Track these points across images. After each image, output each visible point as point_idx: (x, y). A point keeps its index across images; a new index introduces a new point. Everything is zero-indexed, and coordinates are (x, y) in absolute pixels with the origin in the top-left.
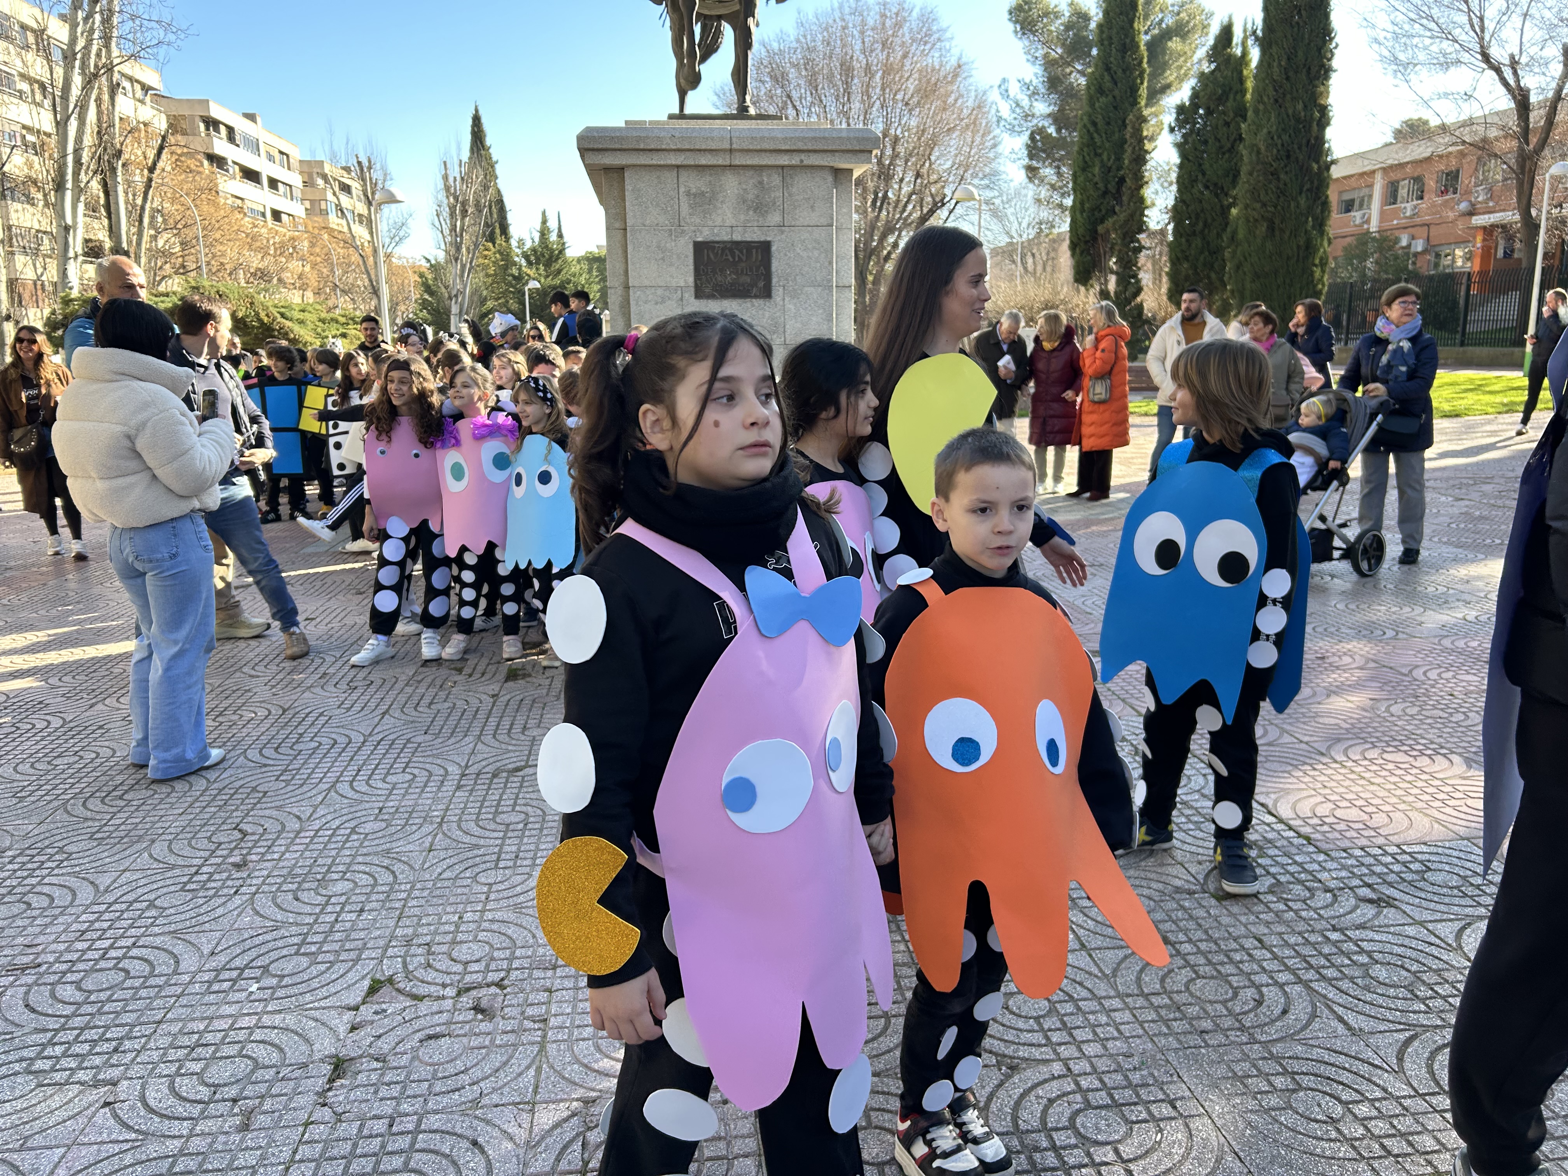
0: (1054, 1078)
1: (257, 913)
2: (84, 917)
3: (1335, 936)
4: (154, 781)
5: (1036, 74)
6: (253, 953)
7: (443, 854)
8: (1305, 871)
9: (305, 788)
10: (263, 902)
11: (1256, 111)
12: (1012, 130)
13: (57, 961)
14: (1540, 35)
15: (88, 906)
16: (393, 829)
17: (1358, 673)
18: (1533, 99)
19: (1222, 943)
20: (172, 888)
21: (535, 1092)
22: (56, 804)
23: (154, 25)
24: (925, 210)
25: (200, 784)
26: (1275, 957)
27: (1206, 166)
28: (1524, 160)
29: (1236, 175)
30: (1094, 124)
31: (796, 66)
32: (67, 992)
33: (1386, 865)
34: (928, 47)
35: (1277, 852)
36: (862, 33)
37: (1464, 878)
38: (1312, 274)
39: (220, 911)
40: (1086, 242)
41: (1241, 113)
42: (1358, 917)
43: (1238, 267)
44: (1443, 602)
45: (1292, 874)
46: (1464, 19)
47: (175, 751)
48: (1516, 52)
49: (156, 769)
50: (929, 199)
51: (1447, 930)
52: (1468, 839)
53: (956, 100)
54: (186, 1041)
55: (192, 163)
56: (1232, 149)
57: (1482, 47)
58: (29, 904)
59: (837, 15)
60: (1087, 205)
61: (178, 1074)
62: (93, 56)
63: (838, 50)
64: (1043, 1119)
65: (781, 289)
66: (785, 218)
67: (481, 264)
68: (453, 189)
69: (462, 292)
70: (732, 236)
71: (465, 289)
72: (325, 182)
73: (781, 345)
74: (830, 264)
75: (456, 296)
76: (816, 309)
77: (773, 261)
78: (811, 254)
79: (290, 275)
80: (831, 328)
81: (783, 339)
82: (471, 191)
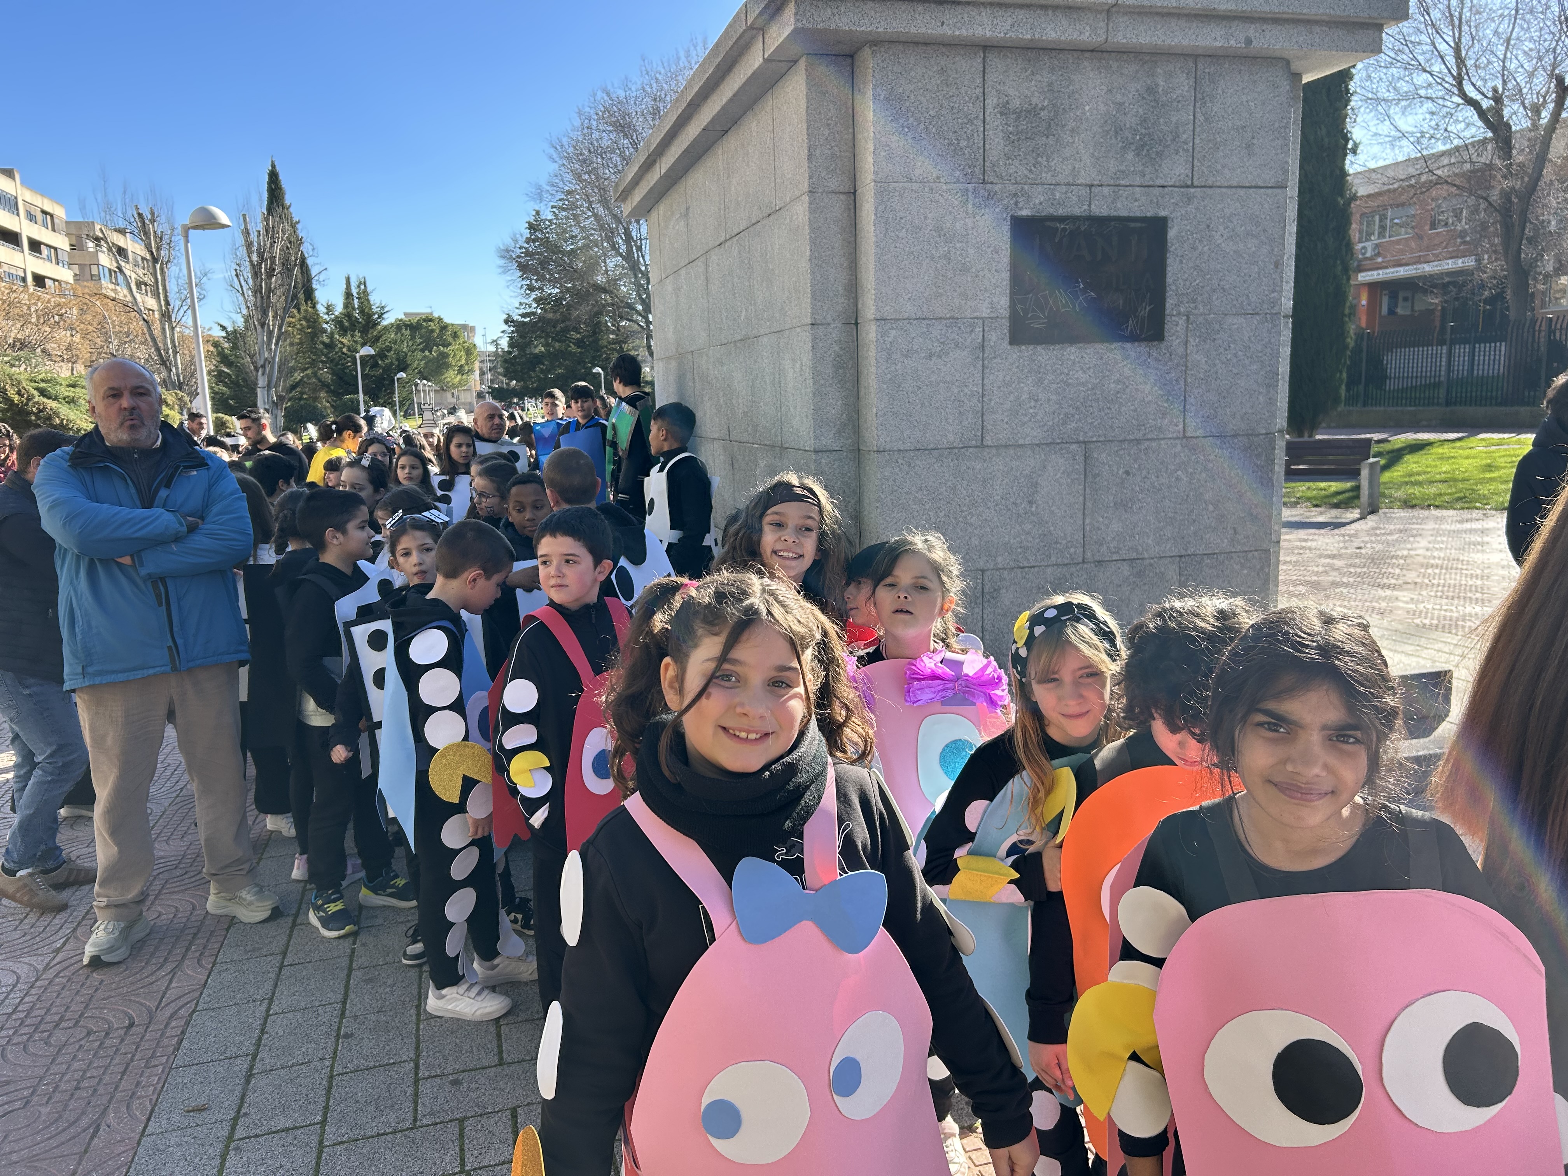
65: (1182, 321)
66: (1196, 169)
67: (286, 332)
68: (256, 245)
69: (270, 361)
70: (1089, 205)
71: (274, 358)
72: (97, 245)
73: (1178, 438)
74: (1277, 267)
75: (263, 366)
76: (1247, 362)
77: (1169, 261)
78: (1241, 246)
79: (55, 346)
80: (1272, 402)
81: (1181, 426)
82: (278, 248)
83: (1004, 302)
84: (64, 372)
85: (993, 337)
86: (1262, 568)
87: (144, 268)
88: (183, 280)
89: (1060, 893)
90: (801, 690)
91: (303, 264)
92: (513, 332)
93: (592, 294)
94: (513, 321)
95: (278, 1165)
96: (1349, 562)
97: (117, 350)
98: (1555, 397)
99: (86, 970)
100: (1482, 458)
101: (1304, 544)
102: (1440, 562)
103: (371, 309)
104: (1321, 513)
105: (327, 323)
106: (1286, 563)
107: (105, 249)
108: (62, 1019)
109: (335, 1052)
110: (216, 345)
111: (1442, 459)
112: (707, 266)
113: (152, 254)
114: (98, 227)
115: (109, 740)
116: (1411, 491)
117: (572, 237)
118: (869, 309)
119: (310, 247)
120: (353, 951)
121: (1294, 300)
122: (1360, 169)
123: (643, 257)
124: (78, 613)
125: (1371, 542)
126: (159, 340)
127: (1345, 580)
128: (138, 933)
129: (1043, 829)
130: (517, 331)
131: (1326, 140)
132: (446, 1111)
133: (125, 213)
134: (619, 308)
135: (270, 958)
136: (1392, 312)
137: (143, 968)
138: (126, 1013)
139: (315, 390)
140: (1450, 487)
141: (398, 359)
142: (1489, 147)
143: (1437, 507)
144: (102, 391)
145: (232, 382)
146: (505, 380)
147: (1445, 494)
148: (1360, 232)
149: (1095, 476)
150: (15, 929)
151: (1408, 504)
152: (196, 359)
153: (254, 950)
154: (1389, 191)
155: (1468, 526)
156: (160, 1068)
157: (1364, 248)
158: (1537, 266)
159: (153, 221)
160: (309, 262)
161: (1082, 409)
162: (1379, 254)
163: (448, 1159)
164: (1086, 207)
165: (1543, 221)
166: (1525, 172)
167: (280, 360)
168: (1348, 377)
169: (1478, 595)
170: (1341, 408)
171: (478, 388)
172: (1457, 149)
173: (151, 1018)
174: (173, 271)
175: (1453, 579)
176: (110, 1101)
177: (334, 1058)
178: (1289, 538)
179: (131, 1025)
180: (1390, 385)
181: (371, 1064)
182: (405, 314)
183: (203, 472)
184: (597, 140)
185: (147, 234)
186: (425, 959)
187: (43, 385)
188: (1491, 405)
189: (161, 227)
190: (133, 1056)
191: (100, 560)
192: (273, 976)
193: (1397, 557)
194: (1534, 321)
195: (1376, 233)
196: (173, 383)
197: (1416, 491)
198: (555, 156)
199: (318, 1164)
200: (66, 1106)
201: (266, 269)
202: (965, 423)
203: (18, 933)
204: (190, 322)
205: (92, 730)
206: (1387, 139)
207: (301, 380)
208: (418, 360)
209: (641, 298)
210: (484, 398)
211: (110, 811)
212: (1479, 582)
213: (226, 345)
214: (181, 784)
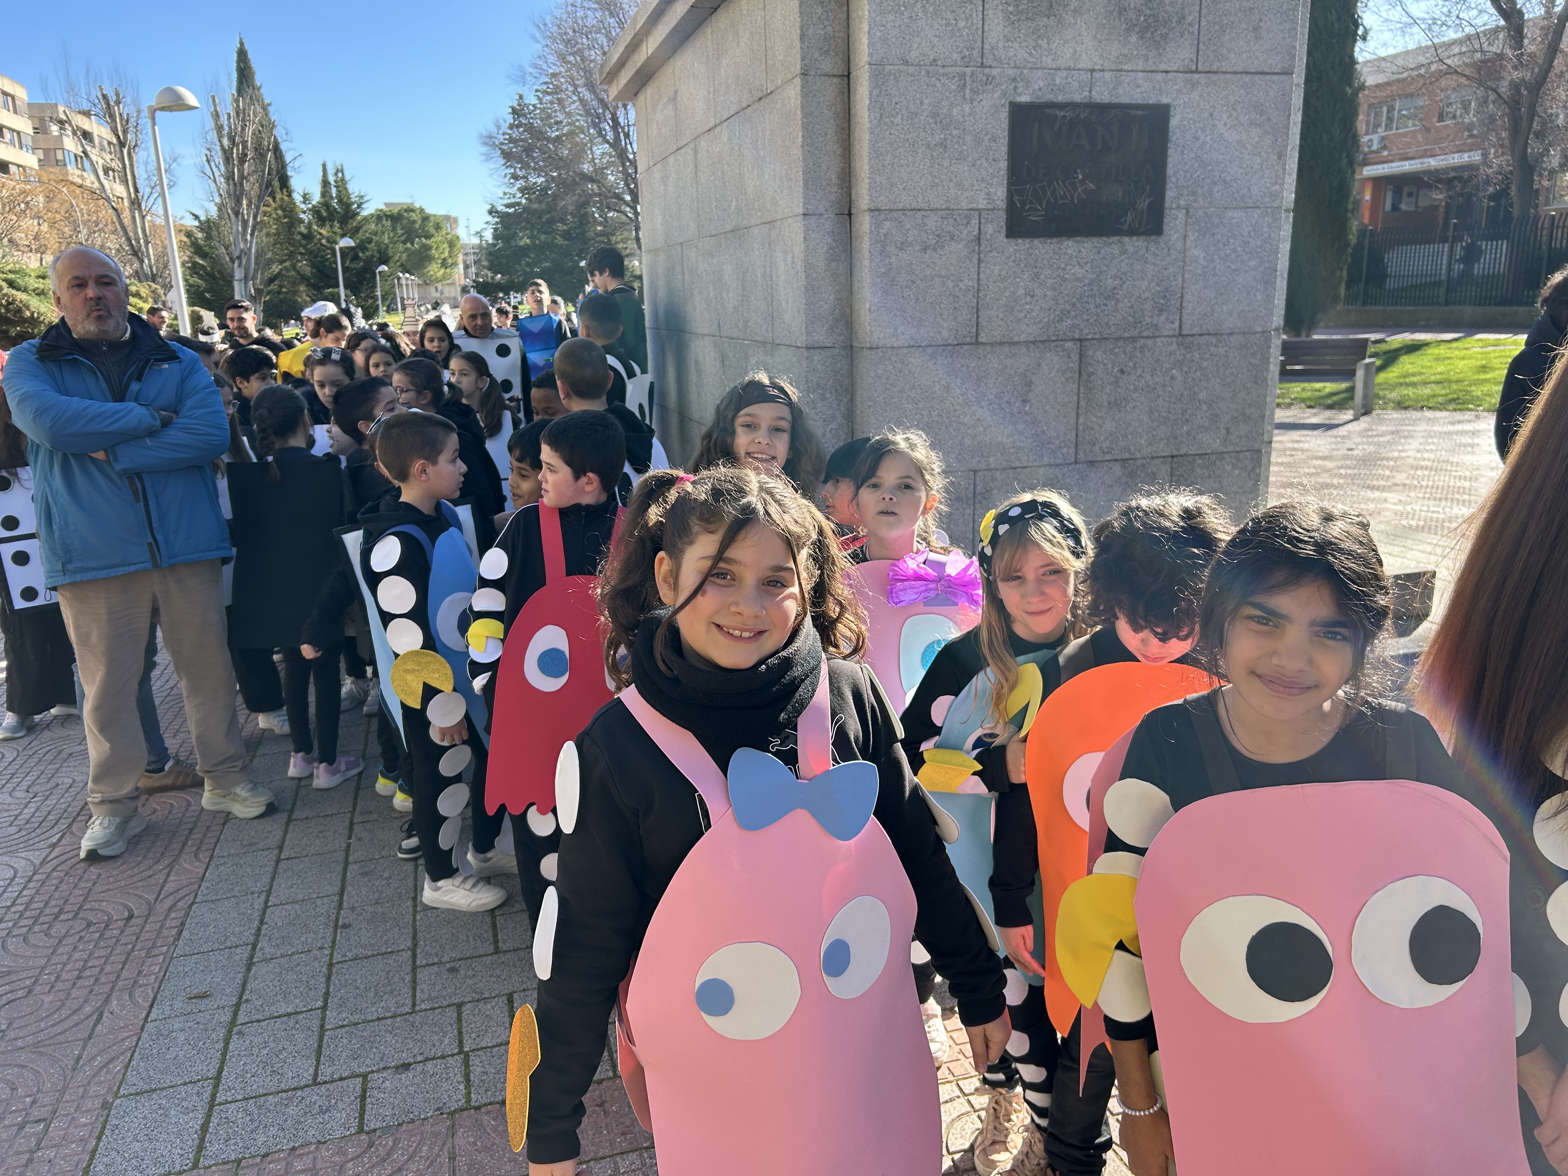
65: (1181, 215)
66: (1201, 53)
67: (262, 221)
68: (226, 128)
69: (246, 253)
70: (1090, 92)
71: (250, 249)
72: (61, 129)
73: (1173, 336)
74: (1279, 158)
75: (239, 258)
76: (1246, 257)
77: (1170, 152)
78: (1244, 136)
79: (23, 235)
80: (1269, 299)
81: (1177, 324)
82: (249, 131)
83: (1000, 193)
84: (32, 263)
85: (989, 229)
86: (1253, 469)
87: (110, 153)
88: (152, 166)
89: (1024, 786)
90: (795, 589)
91: (277, 149)
92: (497, 223)
93: (578, 184)
94: (497, 212)
95: (280, 1047)
96: (1339, 464)
97: (87, 240)
98: (1551, 294)
99: (82, 864)
100: (1477, 359)
101: (1296, 445)
102: (1429, 464)
103: (349, 198)
104: (1315, 415)
105: (304, 212)
106: (1278, 464)
107: (70, 133)
108: (61, 912)
109: (334, 942)
110: (189, 235)
111: (1437, 359)
112: (696, 152)
113: (119, 138)
114: (61, 109)
115: (94, 638)
116: (1405, 392)
117: (557, 123)
118: (863, 198)
119: (284, 132)
120: (349, 846)
121: (1296, 193)
122: (1369, 57)
123: (631, 144)
124: (54, 510)
125: (1363, 443)
126: (130, 229)
127: (1335, 481)
128: (135, 828)
129: (1006, 723)
130: (501, 222)
131: (1336, 26)
132: (444, 997)
133: (89, 95)
134: (606, 197)
135: (267, 852)
136: (1395, 207)
137: (141, 862)
138: (125, 906)
139: (294, 284)
140: (1444, 388)
141: (379, 252)
142: (1501, 36)
143: (1430, 408)
144: (66, 280)
145: (208, 274)
146: (490, 274)
147: (1440, 395)
148: (1368, 124)
149: (1090, 375)
150: (10, 825)
151: (1401, 405)
152: (169, 250)
153: (251, 845)
154: (1398, 81)
155: (1459, 427)
156: (161, 958)
157: (1370, 140)
158: (1543, 161)
159: (118, 102)
160: (283, 147)
161: (1078, 305)
162: (1384, 148)
163: (446, 1041)
164: (1087, 93)
165: (1552, 115)
166: (1536, 63)
167: (257, 251)
168: (1348, 275)
169: (1466, 497)
170: (1340, 307)
171: (463, 282)
172: (1469, 38)
173: (150, 910)
174: (140, 156)
175: (1441, 480)
176: (112, 989)
177: (333, 947)
178: (1281, 439)
179: (131, 917)
180: (1390, 284)
181: (370, 953)
182: (386, 204)
183: (175, 365)
184: (582, 19)
185: (112, 116)
186: (420, 853)
187: (11, 276)
188: (1490, 304)
189: (126, 109)
190: (134, 946)
191: (74, 455)
192: (270, 869)
193: (1388, 459)
194: (1536, 219)
195: (1383, 125)
196: (146, 275)
197: (1410, 392)
198: (538, 35)
199: (320, 1046)
200: (69, 995)
201: (238, 154)
202: (960, 319)
203: (13, 829)
204: (161, 212)
205: (77, 627)
206: (1398, 26)
207: (279, 273)
208: (399, 251)
209: (629, 188)
210: (469, 292)
211: (98, 708)
212: (1467, 484)
213: (200, 235)
214: (171, 683)
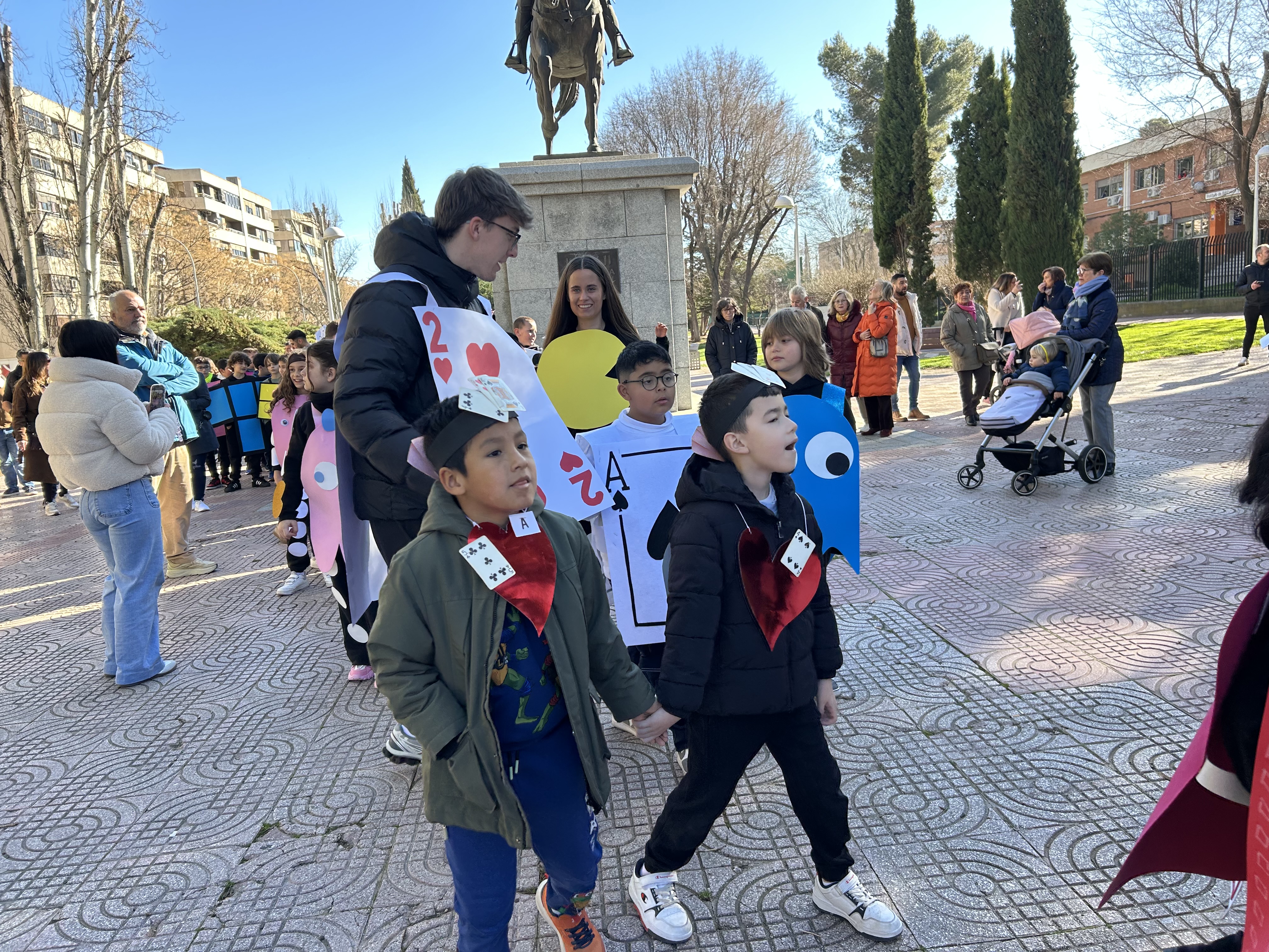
0: (774, 872)
1: (184, 780)
2: (54, 789)
3: (1013, 758)
4: (121, 687)
5: (843, 105)
6: (177, 809)
7: (331, 730)
8: (1000, 710)
9: (234, 686)
10: (190, 773)
11: (1016, 122)
12: (827, 150)
13: (30, 821)
14: (1243, 47)
15: (58, 781)
16: (296, 713)
17: (1072, 558)
18: (1244, 97)
19: (923, 767)
20: (123, 765)
21: (374, 899)
22: (45, 707)
23: (149, 114)
24: (762, 217)
25: (154, 687)
26: (964, 775)
27: (980, 167)
28: (1240, 147)
29: (1004, 174)
30: (888, 141)
31: (652, 112)
32: (35, 843)
33: (1064, 703)
34: (756, 90)
35: (981, 697)
36: (704, 83)
37: (1125, 710)
38: (1071, 247)
39: (156, 780)
40: (888, 234)
41: (1005, 124)
42: (1034, 743)
43: (1011, 246)
44: (1152, 500)
45: (989, 713)
46: (1180, 38)
47: (135, 663)
48: (1226, 60)
49: (121, 677)
50: (765, 208)
51: (1103, 750)
52: (1134, 680)
53: (781, 130)
54: (118, 874)
55: (187, 218)
56: (1000, 153)
57: (1198, 59)
58: (15, 781)
59: (683, 70)
60: (886, 205)
61: (108, 898)
62: (103, 142)
63: (685, 97)
64: (760, 904)
65: (628, 285)
66: (628, 230)
74: (665, 263)
76: (656, 299)
77: (620, 264)
78: (649, 257)
79: (266, 299)
80: (669, 313)
84: (272, 316)
159: (324, 213)
185: (319, 222)
187: (257, 326)
189: (329, 217)
